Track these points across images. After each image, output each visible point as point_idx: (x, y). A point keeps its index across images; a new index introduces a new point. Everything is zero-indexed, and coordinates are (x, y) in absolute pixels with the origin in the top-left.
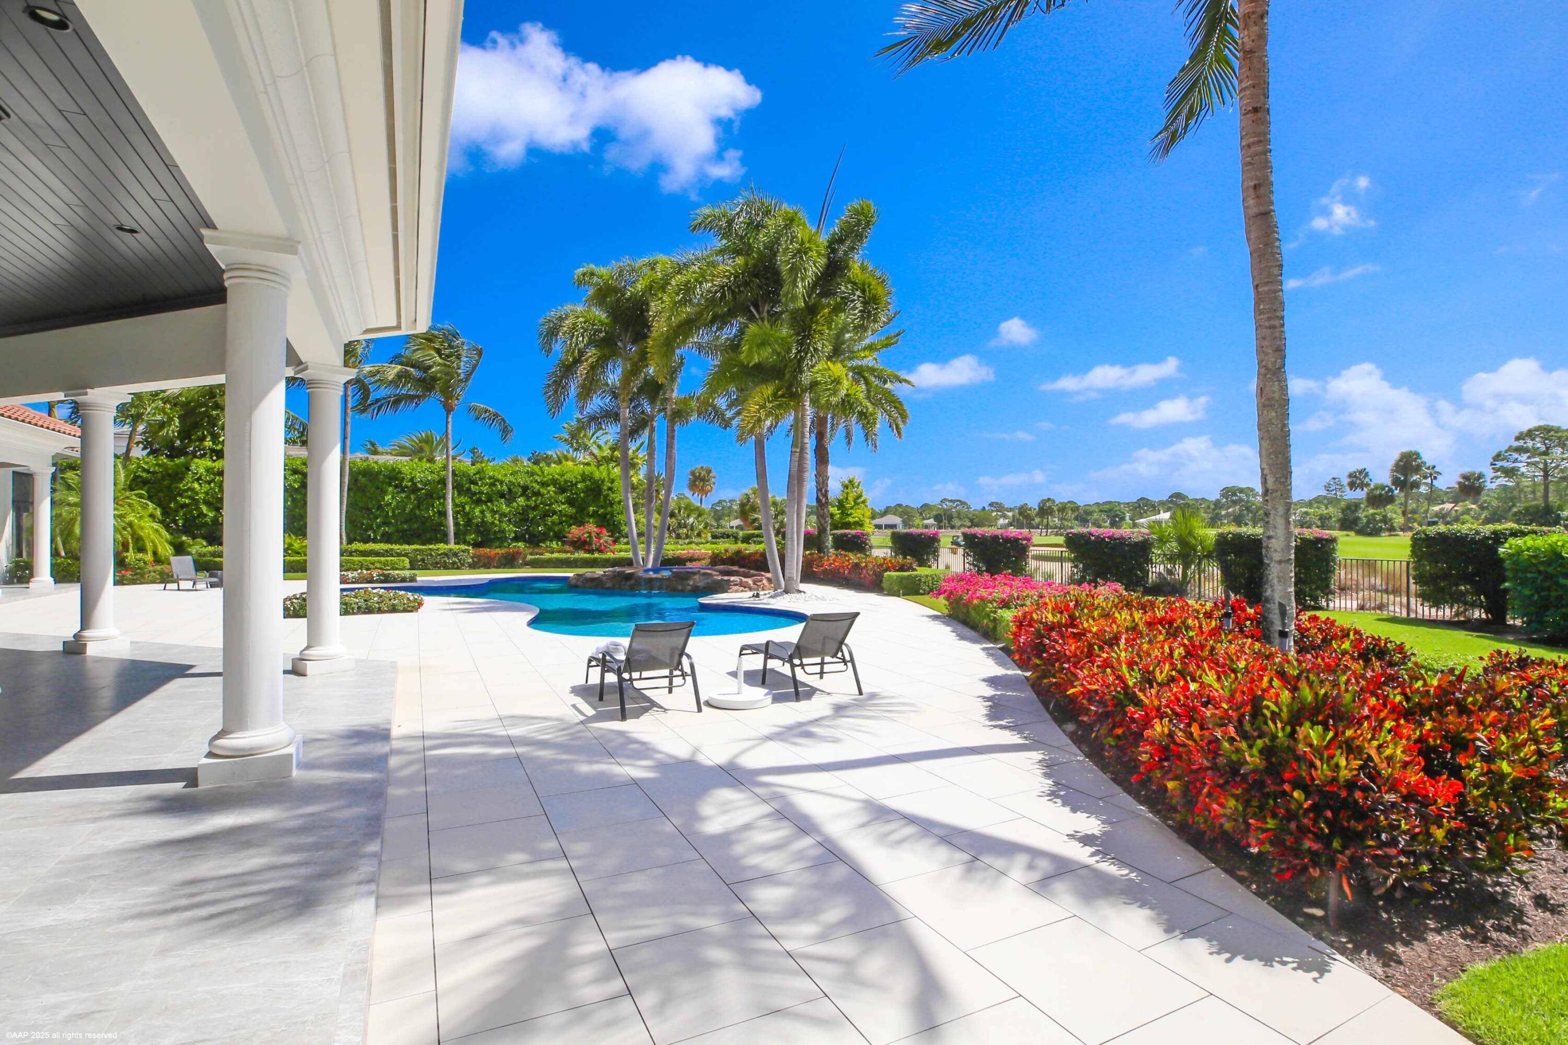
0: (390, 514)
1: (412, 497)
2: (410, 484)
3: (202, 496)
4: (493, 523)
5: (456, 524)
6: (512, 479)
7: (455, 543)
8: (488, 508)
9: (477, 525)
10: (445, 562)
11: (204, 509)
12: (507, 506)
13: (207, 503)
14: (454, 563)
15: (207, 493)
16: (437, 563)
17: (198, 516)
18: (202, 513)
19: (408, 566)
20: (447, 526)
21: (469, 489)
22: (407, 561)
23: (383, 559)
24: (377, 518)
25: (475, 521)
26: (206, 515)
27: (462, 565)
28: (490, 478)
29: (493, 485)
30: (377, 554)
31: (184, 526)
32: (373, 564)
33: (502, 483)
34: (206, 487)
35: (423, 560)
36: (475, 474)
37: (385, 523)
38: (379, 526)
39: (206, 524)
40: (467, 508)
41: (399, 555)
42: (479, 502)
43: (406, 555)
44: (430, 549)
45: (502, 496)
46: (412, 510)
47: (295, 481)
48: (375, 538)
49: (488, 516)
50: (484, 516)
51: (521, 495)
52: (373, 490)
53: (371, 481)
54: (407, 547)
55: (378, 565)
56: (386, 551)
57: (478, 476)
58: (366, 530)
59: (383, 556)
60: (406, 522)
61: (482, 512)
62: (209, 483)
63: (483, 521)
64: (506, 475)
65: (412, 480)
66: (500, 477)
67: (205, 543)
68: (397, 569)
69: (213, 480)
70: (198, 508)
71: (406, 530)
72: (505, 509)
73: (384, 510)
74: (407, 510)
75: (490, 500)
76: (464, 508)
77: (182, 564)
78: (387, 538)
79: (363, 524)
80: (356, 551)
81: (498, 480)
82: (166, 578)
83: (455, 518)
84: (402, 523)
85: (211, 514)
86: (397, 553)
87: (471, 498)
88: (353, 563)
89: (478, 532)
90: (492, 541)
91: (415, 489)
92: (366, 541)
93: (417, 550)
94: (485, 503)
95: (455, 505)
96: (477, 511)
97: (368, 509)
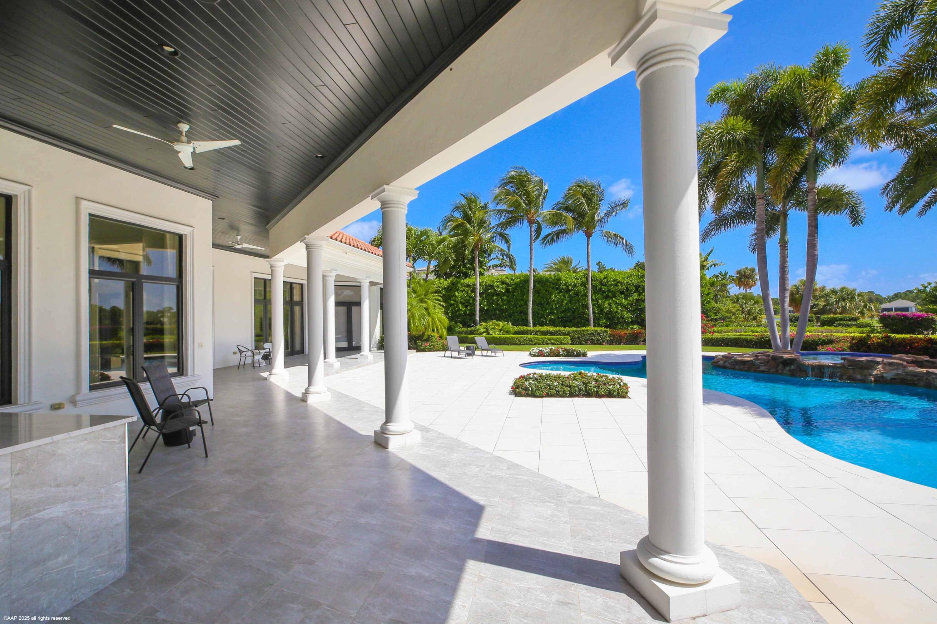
0: (554, 307)
1: (566, 295)
2: (564, 287)
3: (459, 299)
4: (617, 312)
5: (594, 313)
6: (628, 281)
7: (595, 326)
8: (614, 301)
9: (606, 313)
10: (593, 339)
11: (460, 306)
12: (625, 299)
13: (462, 303)
14: (598, 340)
15: (461, 297)
16: (587, 340)
17: (458, 311)
18: (460, 308)
19: (570, 342)
20: (588, 315)
21: (600, 289)
22: (569, 338)
23: (555, 337)
24: (547, 310)
25: (605, 311)
26: (461, 310)
27: (603, 341)
28: (614, 281)
29: (617, 285)
30: (551, 333)
31: (452, 316)
32: (549, 340)
33: (621, 283)
34: (461, 294)
35: (579, 338)
36: (604, 279)
37: (551, 313)
38: (548, 315)
39: (461, 315)
40: (600, 302)
41: (564, 334)
42: (607, 297)
43: (568, 334)
44: (583, 330)
45: (622, 293)
46: (566, 304)
47: (503, 288)
48: (546, 322)
49: (613, 306)
50: (611, 307)
51: (635, 292)
52: (544, 291)
53: (542, 286)
54: (568, 329)
55: (553, 341)
56: (556, 331)
57: (605, 280)
58: (541, 318)
59: (554, 334)
60: (563, 312)
61: (609, 304)
62: (462, 291)
63: (610, 311)
64: (624, 278)
65: (566, 284)
66: (620, 280)
67: (461, 326)
68: (563, 344)
69: (464, 290)
70: (458, 306)
71: (563, 317)
72: (625, 302)
73: (550, 305)
74: (564, 304)
75: (615, 296)
76: (598, 302)
77: (452, 340)
78: (553, 323)
79: (539, 314)
80: (539, 331)
81: (619, 282)
82: (445, 348)
83: (593, 309)
84: (561, 313)
85: (463, 309)
86: (562, 333)
87: (602, 295)
88: (539, 339)
89: (607, 318)
90: (616, 324)
91: (568, 291)
92: (542, 324)
93: (575, 331)
94: (611, 298)
95: (593, 300)
96: (606, 304)
97: (541, 304)
